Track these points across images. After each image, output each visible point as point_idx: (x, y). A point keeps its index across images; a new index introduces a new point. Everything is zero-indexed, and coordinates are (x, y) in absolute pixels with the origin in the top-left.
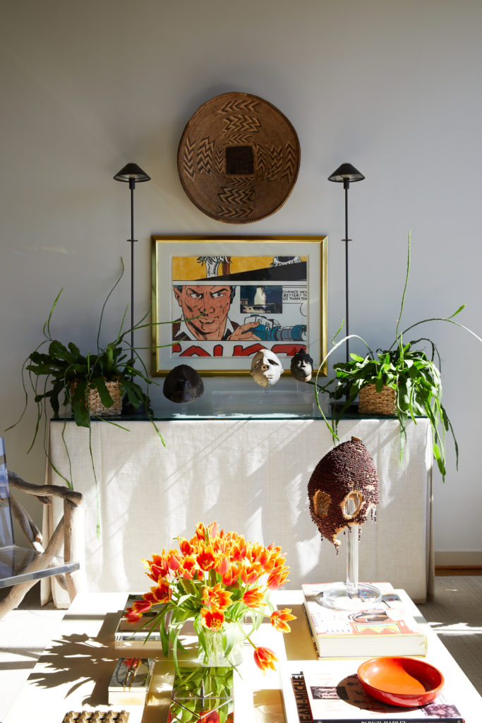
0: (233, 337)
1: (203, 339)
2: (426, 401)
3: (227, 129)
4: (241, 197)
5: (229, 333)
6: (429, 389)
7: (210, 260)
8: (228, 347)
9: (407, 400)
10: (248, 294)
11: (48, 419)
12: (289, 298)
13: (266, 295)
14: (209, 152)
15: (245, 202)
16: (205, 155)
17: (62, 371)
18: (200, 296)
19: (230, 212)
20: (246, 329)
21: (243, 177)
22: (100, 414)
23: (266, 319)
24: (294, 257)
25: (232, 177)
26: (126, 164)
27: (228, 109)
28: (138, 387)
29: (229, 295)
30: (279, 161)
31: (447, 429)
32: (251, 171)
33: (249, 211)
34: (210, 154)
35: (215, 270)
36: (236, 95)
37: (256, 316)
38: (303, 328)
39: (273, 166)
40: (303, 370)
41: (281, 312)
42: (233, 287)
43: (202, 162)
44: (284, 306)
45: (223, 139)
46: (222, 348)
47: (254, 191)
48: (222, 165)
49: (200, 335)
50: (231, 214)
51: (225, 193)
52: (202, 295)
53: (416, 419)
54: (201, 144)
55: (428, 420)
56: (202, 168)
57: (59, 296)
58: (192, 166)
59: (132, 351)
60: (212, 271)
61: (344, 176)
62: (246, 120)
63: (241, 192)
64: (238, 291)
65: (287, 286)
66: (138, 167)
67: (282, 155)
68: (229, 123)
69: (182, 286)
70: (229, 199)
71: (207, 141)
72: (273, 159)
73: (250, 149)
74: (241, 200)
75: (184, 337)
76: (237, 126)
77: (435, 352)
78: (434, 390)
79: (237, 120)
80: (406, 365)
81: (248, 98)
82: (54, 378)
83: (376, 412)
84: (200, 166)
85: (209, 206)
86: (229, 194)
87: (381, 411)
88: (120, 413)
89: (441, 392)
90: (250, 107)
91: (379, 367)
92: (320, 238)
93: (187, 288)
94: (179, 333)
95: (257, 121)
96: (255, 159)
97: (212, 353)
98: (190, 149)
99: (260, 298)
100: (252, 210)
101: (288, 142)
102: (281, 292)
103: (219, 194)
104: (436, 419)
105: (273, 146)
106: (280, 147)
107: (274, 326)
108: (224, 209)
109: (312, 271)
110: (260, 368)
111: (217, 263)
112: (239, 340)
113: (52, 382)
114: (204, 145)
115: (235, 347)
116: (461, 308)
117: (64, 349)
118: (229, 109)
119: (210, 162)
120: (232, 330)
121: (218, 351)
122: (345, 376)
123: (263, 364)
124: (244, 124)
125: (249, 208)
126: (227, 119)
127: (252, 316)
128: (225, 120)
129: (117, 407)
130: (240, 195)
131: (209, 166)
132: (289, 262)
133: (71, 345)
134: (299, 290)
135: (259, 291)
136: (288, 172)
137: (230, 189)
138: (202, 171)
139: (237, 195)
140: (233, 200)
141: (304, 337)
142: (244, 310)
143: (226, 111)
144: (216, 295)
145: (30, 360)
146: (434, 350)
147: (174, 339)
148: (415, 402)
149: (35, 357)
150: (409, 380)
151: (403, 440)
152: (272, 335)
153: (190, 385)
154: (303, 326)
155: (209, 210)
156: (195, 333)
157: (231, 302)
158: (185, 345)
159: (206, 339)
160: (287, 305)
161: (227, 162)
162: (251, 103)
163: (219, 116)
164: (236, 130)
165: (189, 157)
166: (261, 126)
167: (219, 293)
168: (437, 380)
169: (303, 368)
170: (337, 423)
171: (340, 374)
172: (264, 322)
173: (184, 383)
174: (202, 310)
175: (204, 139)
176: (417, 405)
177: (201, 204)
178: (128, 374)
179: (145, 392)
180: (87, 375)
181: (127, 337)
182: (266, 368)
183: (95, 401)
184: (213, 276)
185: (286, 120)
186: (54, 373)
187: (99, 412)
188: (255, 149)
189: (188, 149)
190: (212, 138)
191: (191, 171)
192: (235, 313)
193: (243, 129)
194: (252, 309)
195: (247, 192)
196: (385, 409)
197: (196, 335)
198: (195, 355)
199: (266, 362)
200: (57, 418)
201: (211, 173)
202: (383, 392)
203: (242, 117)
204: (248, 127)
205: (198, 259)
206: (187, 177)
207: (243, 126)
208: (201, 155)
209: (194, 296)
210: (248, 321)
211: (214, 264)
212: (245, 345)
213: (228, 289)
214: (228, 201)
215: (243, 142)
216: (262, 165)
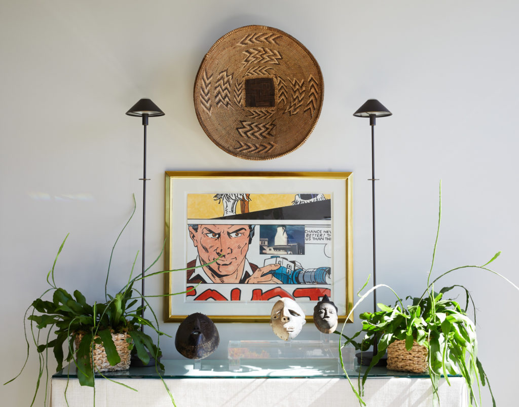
0: (251, 280)
1: (219, 281)
2: (460, 358)
3: (246, 61)
4: (261, 131)
5: (247, 275)
6: (463, 345)
7: (228, 197)
8: (247, 290)
9: (440, 357)
10: (268, 234)
11: (50, 376)
12: (312, 239)
13: (288, 235)
14: (227, 85)
15: (265, 137)
16: (223, 88)
17: (66, 322)
18: (217, 236)
19: (250, 147)
20: (266, 271)
21: (263, 110)
22: (107, 370)
23: (287, 260)
24: (317, 195)
25: (252, 110)
26: (139, 100)
27: (247, 41)
28: (148, 337)
29: (248, 234)
30: (301, 94)
31: (484, 384)
32: (272, 103)
33: (269, 147)
34: (228, 86)
35: (233, 208)
36: (256, 28)
37: (277, 257)
38: (328, 271)
39: (295, 100)
40: (326, 322)
41: (303, 253)
42: (252, 227)
43: (220, 95)
44: (307, 248)
45: (242, 72)
46: (240, 291)
47: (274, 125)
48: (241, 97)
49: (217, 278)
50: (250, 150)
51: (244, 127)
52: (219, 234)
53: (450, 379)
54: (219, 77)
55: (463, 379)
56: (220, 101)
57: (64, 242)
58: (209, 99)
59: (143, 300)
60: (229, 209)
61: (370, 113)
62: (266, 52)
63: (260, 126)
64: (257, 230)
65: (310, 225)
66: (152, 102)
67: (304, 89)
68: (248, 55)
69: (197, 225)
70: (249, 134)
71: (225, 73)
72: (295, 92)
73: (271, 80)
74: (261, 134)
75: (199, 279)
76: (257, 58)
77: (469, 299)
78: (469, 346)
79: (257, 52)
80: (438, 319)
81: (268, 31)
82: (58, 329)
83: (406, 370)
84: (217, 99)
85: (227, 142)
86: (248, 128)
87: (411, 368)
88: (128, 367)
89: (476, 347)
90: (271, 39)
91: (410, 321)
92: (345, 174)
93: (203, 227)
94: (194, 275)
95: (278, 54)
96: (276, 91)
97: (228, 297)
98: (207, 82)
99: (281, 238)
100: (272, 146)
101: (311, 76)
102: (304, 232)
103: (237, 129)
104: (472, 377)
105: (295, 79)
106: (303, 80)
107: (296, 268)
108: (242, 144)
109: (337, 210)
110: (280, 319)
111: (235, 200)
112: (258, 283)
113: (56, 332)
114: (222, 78)
115: (254, 291)
116: (497, 255)
117: (69, 297)
118: (249, 42)
119: (229, 95)
120: (251, 272)
121: (236, 295)
122: (372, 328)
123: (283, 316)
124: (264, 56)
125: (269, 143)
126: (247, 51)
127: (272, 257)
128: (244, 52)
129: (125, 361)
130: (260, 129)
131: (227, 99)
132: (312, 200)
133: (76, 293)
134: (323, 229)
135: (280, 230)
136: (311, 106)
137: (250, 123)
138: (219, 105)
139: (256, 129)
140: (253, 134)
141: (327, 280)
142: (264, 251)
143: (245, 44)
144: (233, 235)
145: (33, 307)
146: (468, 297)
147: (188, 282)
148: (449, 359)
149: (39, 304)
150: (441, 335)
151: (436, 402)
152: (294, 278)
153: (204, 339)
154: (326, 268)
155: (226, 146)
156: (210, 276)
157: (250, 242)
158: (200, 288)
159: (223, 282)
160: (311, 246)
161: (247, 94)
162: (271, 36)
163: (238, 49)
164: (255, 62)
165: (206, 91)
166: (282, 58)
167: (237, 232)
168: (472, 335)
169: (326, 319)
170: (363, 383)
171: (366, 327)
172: (285, 264)
173: (197, 336)
174: (219, 251)
175: (222, 72)
176: (451, 362)
177: (218, 140)
178: (138, 322)
179: (155, 343)
180: (93, 328)
181: (137, 285)
182: (287, 320)
183: (101, 356)
184: (231, 214)
185: (309, 53)
186: (59, 323)
187: (105, 367)
188: (276, 81)
189: (205, 83)
190: (230, 71)
191: (208, 105)
192: (254, 255)
193: (263, 62)
194: (272, 249)
195: (267, 126)
196: (416, 367)
197: (212, 278)
198: (211, 299)
199: (286, 313)
200: (59, 375)
201: (229, 106)
202: (413, 347)
203: (262, 49)
204: (269, 59)
205: (215, 196)
206: (204, 111)
207: (264, 59)
208: (219, 88)
209: (210, 235)
210: (268, 262)
211: (232, 201)
212: (265, 288)
213: (247, 228)
214: (247, 136)
215: (264, 74)
216: (283, 97)
